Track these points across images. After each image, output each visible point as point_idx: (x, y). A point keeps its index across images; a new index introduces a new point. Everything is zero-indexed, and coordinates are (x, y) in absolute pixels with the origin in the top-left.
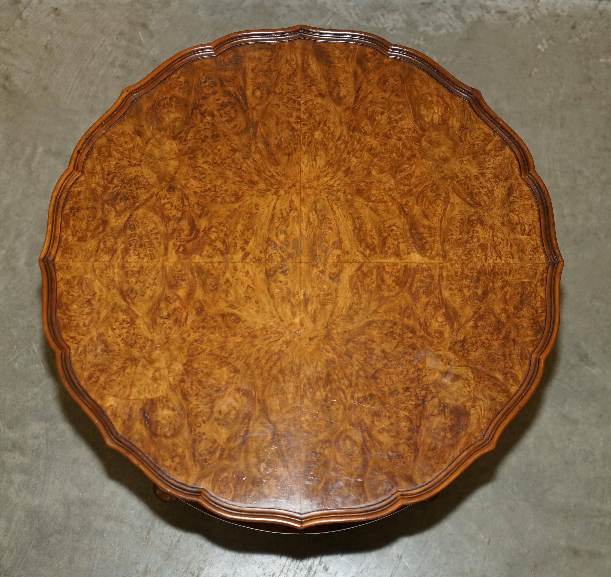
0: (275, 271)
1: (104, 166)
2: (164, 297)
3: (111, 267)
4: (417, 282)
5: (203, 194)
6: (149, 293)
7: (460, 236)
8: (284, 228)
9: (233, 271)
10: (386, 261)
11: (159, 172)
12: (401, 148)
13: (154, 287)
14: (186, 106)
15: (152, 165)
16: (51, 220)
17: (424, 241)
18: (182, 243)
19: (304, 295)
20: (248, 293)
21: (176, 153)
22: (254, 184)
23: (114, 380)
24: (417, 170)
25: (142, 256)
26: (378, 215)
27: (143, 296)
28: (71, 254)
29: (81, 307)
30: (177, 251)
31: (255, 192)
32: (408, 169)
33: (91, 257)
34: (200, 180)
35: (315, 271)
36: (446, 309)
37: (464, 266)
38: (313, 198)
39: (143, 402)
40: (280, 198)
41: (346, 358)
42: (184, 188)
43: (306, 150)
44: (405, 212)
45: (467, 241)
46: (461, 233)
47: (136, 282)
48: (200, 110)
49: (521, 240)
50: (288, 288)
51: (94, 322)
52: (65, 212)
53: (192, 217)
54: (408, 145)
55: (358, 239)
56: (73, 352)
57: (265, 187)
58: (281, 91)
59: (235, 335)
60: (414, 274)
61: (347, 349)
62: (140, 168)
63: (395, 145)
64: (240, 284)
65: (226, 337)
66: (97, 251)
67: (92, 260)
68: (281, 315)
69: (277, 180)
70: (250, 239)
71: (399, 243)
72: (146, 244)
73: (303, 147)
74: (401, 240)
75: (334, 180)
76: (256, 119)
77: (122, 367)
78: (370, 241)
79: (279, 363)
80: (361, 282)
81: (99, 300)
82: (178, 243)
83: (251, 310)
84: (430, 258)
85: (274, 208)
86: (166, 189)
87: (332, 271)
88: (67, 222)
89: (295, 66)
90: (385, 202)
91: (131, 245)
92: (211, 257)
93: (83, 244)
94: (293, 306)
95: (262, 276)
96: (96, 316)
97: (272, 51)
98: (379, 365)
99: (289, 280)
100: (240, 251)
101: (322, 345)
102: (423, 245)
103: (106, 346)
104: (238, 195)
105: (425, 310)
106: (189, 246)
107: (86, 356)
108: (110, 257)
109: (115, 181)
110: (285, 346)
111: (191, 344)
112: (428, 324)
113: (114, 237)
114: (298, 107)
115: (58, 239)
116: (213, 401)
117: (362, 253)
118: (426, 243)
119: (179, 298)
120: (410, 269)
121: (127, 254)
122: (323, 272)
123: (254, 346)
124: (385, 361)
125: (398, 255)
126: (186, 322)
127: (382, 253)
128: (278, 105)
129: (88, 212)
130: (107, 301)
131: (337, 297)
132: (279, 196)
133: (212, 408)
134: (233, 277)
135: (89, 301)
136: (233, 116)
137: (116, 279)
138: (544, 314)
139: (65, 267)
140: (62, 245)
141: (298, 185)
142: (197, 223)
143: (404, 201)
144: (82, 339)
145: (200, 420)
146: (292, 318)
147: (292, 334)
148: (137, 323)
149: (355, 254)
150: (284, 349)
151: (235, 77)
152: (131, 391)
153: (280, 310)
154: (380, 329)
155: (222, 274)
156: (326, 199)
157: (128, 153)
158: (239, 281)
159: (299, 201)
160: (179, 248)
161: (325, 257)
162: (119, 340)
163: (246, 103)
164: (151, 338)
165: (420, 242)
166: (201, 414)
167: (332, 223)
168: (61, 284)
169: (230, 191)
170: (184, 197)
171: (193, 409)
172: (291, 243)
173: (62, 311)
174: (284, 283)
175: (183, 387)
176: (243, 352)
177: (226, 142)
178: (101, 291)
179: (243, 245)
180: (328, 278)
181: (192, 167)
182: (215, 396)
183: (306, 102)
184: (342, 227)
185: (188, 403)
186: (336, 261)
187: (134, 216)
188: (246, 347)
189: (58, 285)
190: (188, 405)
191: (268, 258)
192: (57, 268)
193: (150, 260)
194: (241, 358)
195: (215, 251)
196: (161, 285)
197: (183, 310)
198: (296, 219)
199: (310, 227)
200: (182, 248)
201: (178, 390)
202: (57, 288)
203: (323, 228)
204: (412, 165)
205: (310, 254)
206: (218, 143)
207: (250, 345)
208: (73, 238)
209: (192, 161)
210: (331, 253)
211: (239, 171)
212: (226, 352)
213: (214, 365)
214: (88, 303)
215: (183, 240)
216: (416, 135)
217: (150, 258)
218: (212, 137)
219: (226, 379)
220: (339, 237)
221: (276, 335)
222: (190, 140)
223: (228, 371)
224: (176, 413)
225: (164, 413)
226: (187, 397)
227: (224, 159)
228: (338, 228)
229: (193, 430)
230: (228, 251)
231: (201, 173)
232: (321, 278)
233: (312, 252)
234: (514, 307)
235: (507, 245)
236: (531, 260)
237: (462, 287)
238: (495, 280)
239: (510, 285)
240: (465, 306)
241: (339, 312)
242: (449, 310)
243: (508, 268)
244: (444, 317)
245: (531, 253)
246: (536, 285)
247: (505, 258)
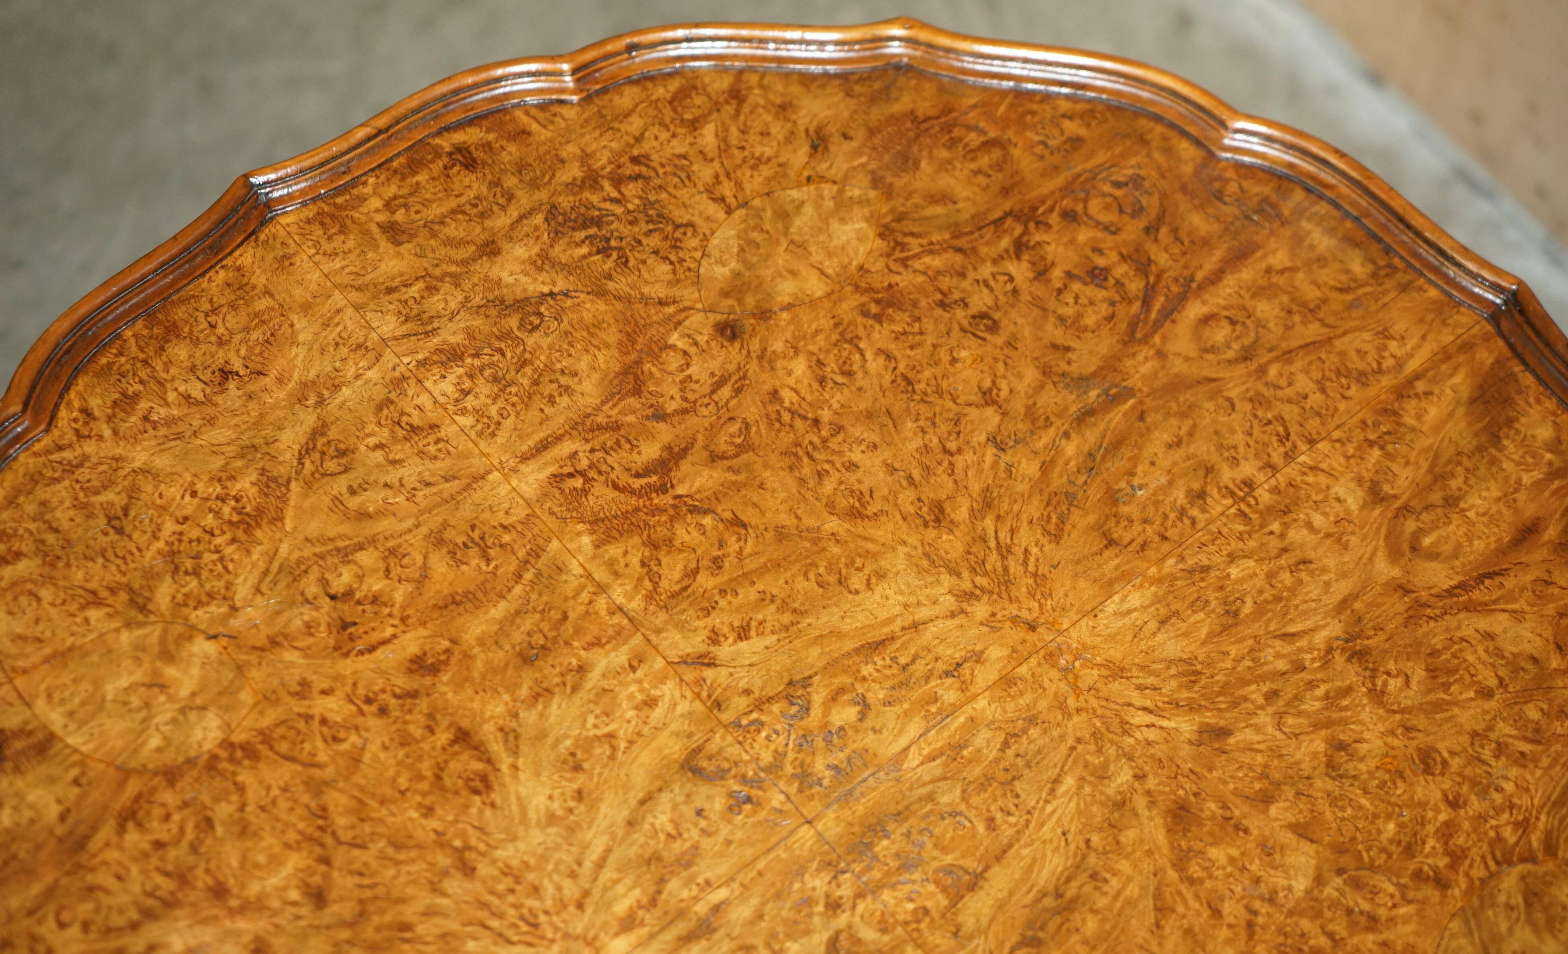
0: (722, 774)
1: (647, 135)
2: (391, 544)
3: (371, 355)
5: (786, 417)
6: (373, 498)
8: (877, 694)
11: (750, 267)
12: (1430, 828)
13: (401, 499)
14: (1005, 191)
15: (755, 236)
18: (592, 474)
19: (717, 909)
20: (588, 749)
21: (845, 267)
22: (937, 520)
23: (39, 599)
24: (1409, 928)
25: (469, 402)
26: (1158, 925)
27: (352, 492)
28: (330, 238)
29: (193, 369)
30: (558, 478)
31: (913, 540)
32: (1382, 899)
33: (359, 289)
34: (822, 381)
35: (817, 882)
38: (1043, 705)
39: (26, 722)
40: (960, 620)
42: (760, 358)
43: (1173, 578)
47: (380, 446)
48: (1026, 232)
50: (696, 847)
51: (175, 429)
52: (437, 141)
53: (695, 440)
54: (1460, 840)
55: (1030, 924)
56: (46, 441)
57: (953, 556)
58: (1283, 382)
59: (429, 811)
62: (721, 215)
63: (1423, 805)
64: (599, 710)
65: (403, 793)
66: (390, 291)
67: (355, 297)
68: (596, 893)
69: (1006, 570)
70: (760, 634)
72: (514, 389)
73: (1171, 561)
75: (1149, 719)
76: (1135, 382)
77: (94, 593)
81: (250, 397)
82: (584, 464)
83: (541, 797)
85: (915, 626)
86: (719, 317)
88: (414, 166)
89: (1389, 363)
90: (1216, 913)
91: (477, 355)
92: (616, 574)
93: (384, 245)
94: (653, 902)
95: (676, 749)
96: (196, 422)
97: (1374, 275)
99: (725, 830)
100: (702, 636)
103: (126, 510)
104: (865, 505)
106: (602, 496)
107: (58, 480)
108: (399, 332)
109: (631, 190)
111: (308, 718)
113: (467, 299)
114: (1277, 458)
116: (170, 904)
119: (422, 581)
121: (444, 364)
122: (834, 906)
123: (435, 889)
126: (361, 653)
128: (1233, 406)
129: (484, 190)
130: (262, 416)
132: (962, 612)
133: (149, 915)
134: (604, 676)
135: (225, 374)
136: (1090, 320)
137: (345, 391)
139: (279, 252)
140: (340, 200)
141: (1045, 634)
142: (685, 466)
144: (100, 438)
145: (85, 909)
146: (615, 926)
148: (258, 533)
151: (1206, 243)
152: (35, 666)
153: (608, 876)
155: (589, 638)
156: (1071, 742)
157: (738, 161)
158: (607, 699)
159: (994, 676)
160: (571, 475)
161: (888, 874)
162: (169, 527)
163: (1157, 325)
164: (238, 604)
166: (106, 900)
167: (1009, 814)
168: (220, 276)
169: (859, 475)
170: (733, 379)
171: (104, 868)
172: (847, 751)
173: (145, 332)
174: (703, 823)
175: (153, 791)
176: (391, 872)
177: (996, 360)
178: (280, 381)
179: (726, 630)
180: (825, 936)
181: (842, 334)
182: (192, 896)
183: (1315, 469)
184: (1025, 852)
185: (114, 840)
186: (901, 917)
187: (569, 302)
188: (414, 868)
189: (212, 273)
190: (108, 844)
191: (744, 722)
192: (262, 237)
193: (473, 434)
194: (366, 881)
195: (645, 570)
196: (422, 512)
197: (391, 621)
198: (933, 709)
199: (946, 765)
200: (578, 483)
201: (133, 787)
202: (203, 275)
203: (974, 801)
204: (1410, 902)
205: (856, 829)
206: (973, 342)
207: (428, 874)
208: (377, 211)
209: (860, 319)
210: (914, 882)
211: (940, 456)
212: (353, 827)
213: (287, 824)
214: (218, 380)
215: (604, 468)
216: (1512, 840)
217: (479, 427)
218: (974, 317)
219: (269, 890)
220: (987, 868)
221: (521, 923)
222: (915, 271)
223: (300, 875)
224: (60, 831)
225: (32, 797)
226: (130, 825)
227: (940, 393)
228: (1010, 846)
229: (39, 914)
230: (673, 602)
231: (847, 367)
232: (810, 915)
233: (870, 828)
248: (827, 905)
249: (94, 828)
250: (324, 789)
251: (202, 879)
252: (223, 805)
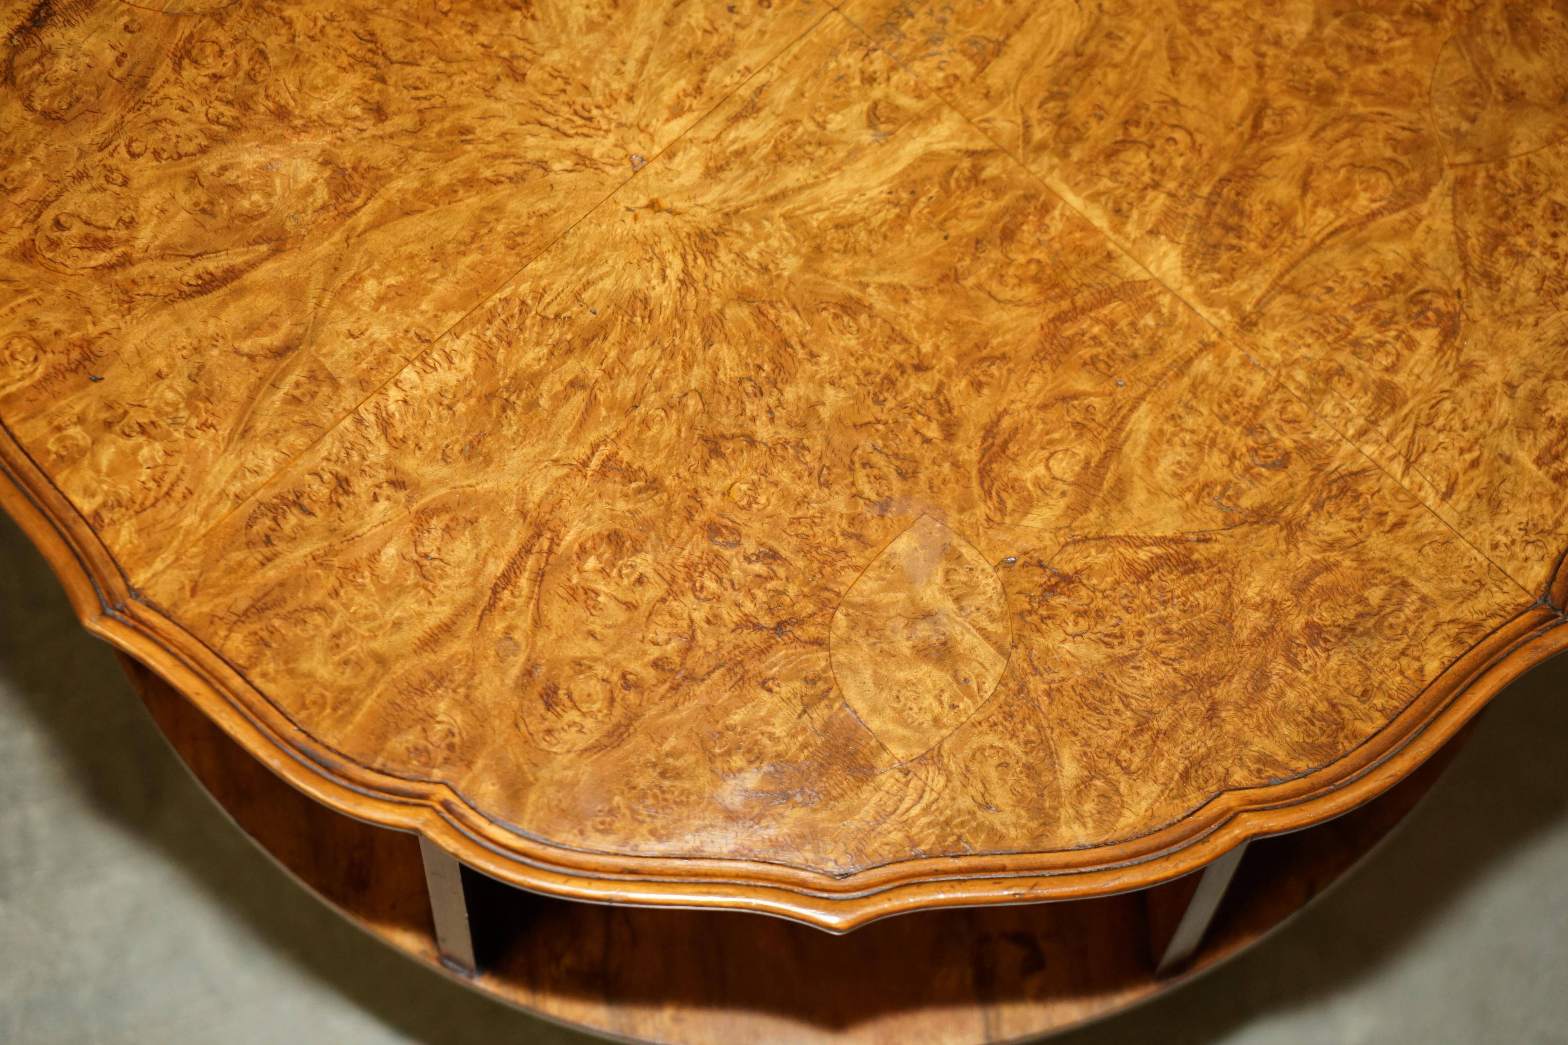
4: (1097, 321)
7: (1350, 316)
10: (1070, 197)
17: (1232, 239)
19: (759, 90)
26: (1173, 72)
32: (1377, 35)
35: (851, 61)
36: (1106, 456)
37: (1278, 396)
41: (694, 331)
44: (1256, 125)
45: (1355, 343)
46: (1359, 308)
50: (732, 41)
55: (1055, 81)
59: (473, 28)
60: (1113, 296)
61: (721, 312)
65: (446, 14)
68: (643, 86)
71: (1156, 186)
74: (1171, 185)
78: (1081, 114)
79: (504, 190)
84: (1201, 294)
87: (894, 99)
90: (1227, 59)
94: (698, 90)
98: (763, 432)
99: (758, 23)
101: (666, 246)
102: (1216, 246)
110: (568, 164)
112: (1013, 448)
116: (236, 128)
117: (1027, 125)
118: (1232, 247)
123: (488, 94)
124: (791, 435)
125: (1119, 211)
127: (1080, 171)
131: (837, 168)
133: (216, 140)
143: (1284, 101)
145: (154, 139)
146: (665, 114)
147: (619, 153)
150: (557, 166)
153: (652, 70)
154: (865, 344)
161: (917, 48)
165: (1218, 232)
166: (173, 131)
171: (168, 102)
174: (736, 18)
175: (204, 30)
176: (444, 85)
180: (865, 106)
182: (256, 119)
184: (1043, 19)
185: (173, 78)
186: (934, 84)
188: (466, 79)
190: (167, 81)
194: (421, 94)
201: (185, 28)
204: (1404, 35)
205: (881, 12)
207: (481, 83)
210: (941, 53)
212: (402, 47)
213: (340, 50)
219: (328, 108)
220: (1008, 36)
221: (575, 118)
223: (358, 94)
224: (118, 73)
225: (86, 46)
226: (186, 62)
228: (1028, 15)
229: (111, 148)
232: (848, 89)
233: (894, 10)
234: (1309, 625)
235: (1462, 451)
236: (1495, 546)
237: (1213, 443)
238: (1330, 506)
239: (1361, 560)
240: (1172, 496)
241: (800, 208)
242: (1112, 467)
243: (1400, 509)
244: (1077, 468)
245: (1513, 529)
246: (1437, 625)
247: (1419, 479)
248: (863, 80)
249: (151, 69)
250: (370, 17)
251: (262, 106)
252: (273, 37)
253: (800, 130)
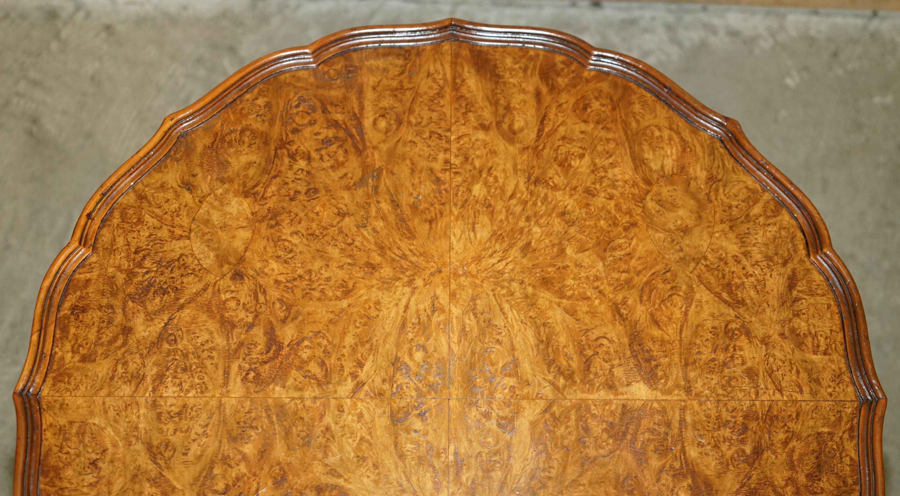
0: (407, 414)
1: (129, 240)
2: (220, 456)
3: (134, 405)
4: (643, 433)
5: (290, 285)
6: (195, 449)
7: (713, 356)
8: (422, 340)
9: (336, 412)
10: (591, 397)
11: (218, 249)
12: (613, 211)
13: (204, 440)
14: (266, 143)
15: (208, 237)
16: (37, 326)
17: (654, 363)
18: (253, 366)
19: (456, 454)
20: (361, 450)
21: (247, 219)
22: (373, 268)
24: (640, 247)
25: (186, 386)
26: (578, 320)
27: (185, 454)
28: (69, 383)
29: (80, 474)
30: (245, 379)
31: (374, 282)
32: (625, 246)
33: (101, 389)
34: (286, 262)
35: (474, 413)
36: (693, 478)
37: (721, 405)
38: (470, 291)
40: (417, 291)
42: (258, 274)
43: (460, 214)
44: (621, 315)
45: (725, 364)
46: (715, 351)
47: (175, 431)
48: (288, 151)
49: (812, 362)
50: (428, 442)
52: (62, 314)
53: (271, 322)
54: (624, 207)
55: (544, 360)
57: (391, 275)
58: (419, 120)
60: (640, 419)
62: (187, 242)
63: (603, 208)
64: (348, 435)
66: (112, 378)
67: (103, 393)
68: (417, 489)
69: (411, 262)
70: (366, 359)
71: (613, 366)
72: (194, 367)
73: (453, 209)
74: (616, 362)
75: (504, 262)
76: (378, 164)
78: (564, 363)
80: (550, 432)
81: (112, 461)
82: (247, 366)
83: (365, 480)
84: (664, 392)
85: (407, 307)
86: (229, 276)
87: (501, 414)
88: (65, 330)
89: (441, 82)
90: (588, 298)
91: (168, 369)
92: (301, 389)
93: (89, 366)
94: (436, 472)
95: (386, 421)
96: (105, 489)
97: (406, 59)
99: (429, 428)
100: (349, 379)
102: (652, 371)
104: (347, 287)
105: (658, 480)
106: (265, 370)
108: (133, 388)
109: (147, 263)
113: (141, 355)
114: (446, 146)
115: (48, 358)
117: (552, 384)
118: (657, 366)
119: (245, 457)
120: (631, 411)
121: (162, 383)
125: (611, 387)
127: (585, 384)
128: (414, 142)
129: (100, 314)
130: (124, 463)
131: (509, 457)
132: (415, 288)
134: (337, 423)
135: (94, 463)
136: (341, 159)
137: (141, 426)
138: (858, 488)
139: (58, 406)
140: (55, 367)
141: (446, 271)
142: (278, 333)
143: (619, 298)
146: (435, 493)
149: (540, 384)
151: (345, 98)
153: (414, 479)
155: (317, 417)
156: (491, 294)
157: (170, 218)
158: (346, 429)
159: (447, 297)
160: (247, 374)
161: (489, 389)
163: (363, 139)
165: (647, 365)
167: (501, 333)
168: (48, 434)
169: (334, 279)
170: (258, 290)
172: (434, 366)
173: (48, 480)
174: (421, 433)
177: (329, 200)
178: (115, 445)
179: (354, 369)
180: (495, 425)
181: (273, 241)
183: (459, 138)
184: (518, 339)
186: (508, 397)
187: (176, 321)
189: (44, 437)
191: (395, 390)
192: (45, 407)
193: (199, 395)
195: (307, 379)
196: (217, 436)
197: (252, 480)
198: (442, 327)
199: (466, 339)
200: (252, 375)
202: (41, 440)
203: (487, 341)
204: (632, 239)
205: (465, 385)
206: (315, 202)
208: (72, 358)
209: (272, 231)
210: (499, 383)
211: (350, 248)
214: (93, 467)
215: (255, 361)
216: (637, 191)
217: (199, 390)
218: (306, 194)
220: (514, 356)
222: (270, 197)
227: (326, 228)
228: (512, 342)
230: (328, 379)
231: (288, 250)
232: (484, 425)
233: (468, 381)
234: (807, 476)
235: (790, 371)
236: (831, 395)
237: (719, 441)
238: (773, 429)
239: (799, 438)
240: (725, 472)
241: (513, 483)
242: (699, 480)
243: (793, 409)
244: (690, 492)
245: (831, 384)
246: (841, 438)
247: (788, 393)
248: (485, 417)
253: (484, 455)
